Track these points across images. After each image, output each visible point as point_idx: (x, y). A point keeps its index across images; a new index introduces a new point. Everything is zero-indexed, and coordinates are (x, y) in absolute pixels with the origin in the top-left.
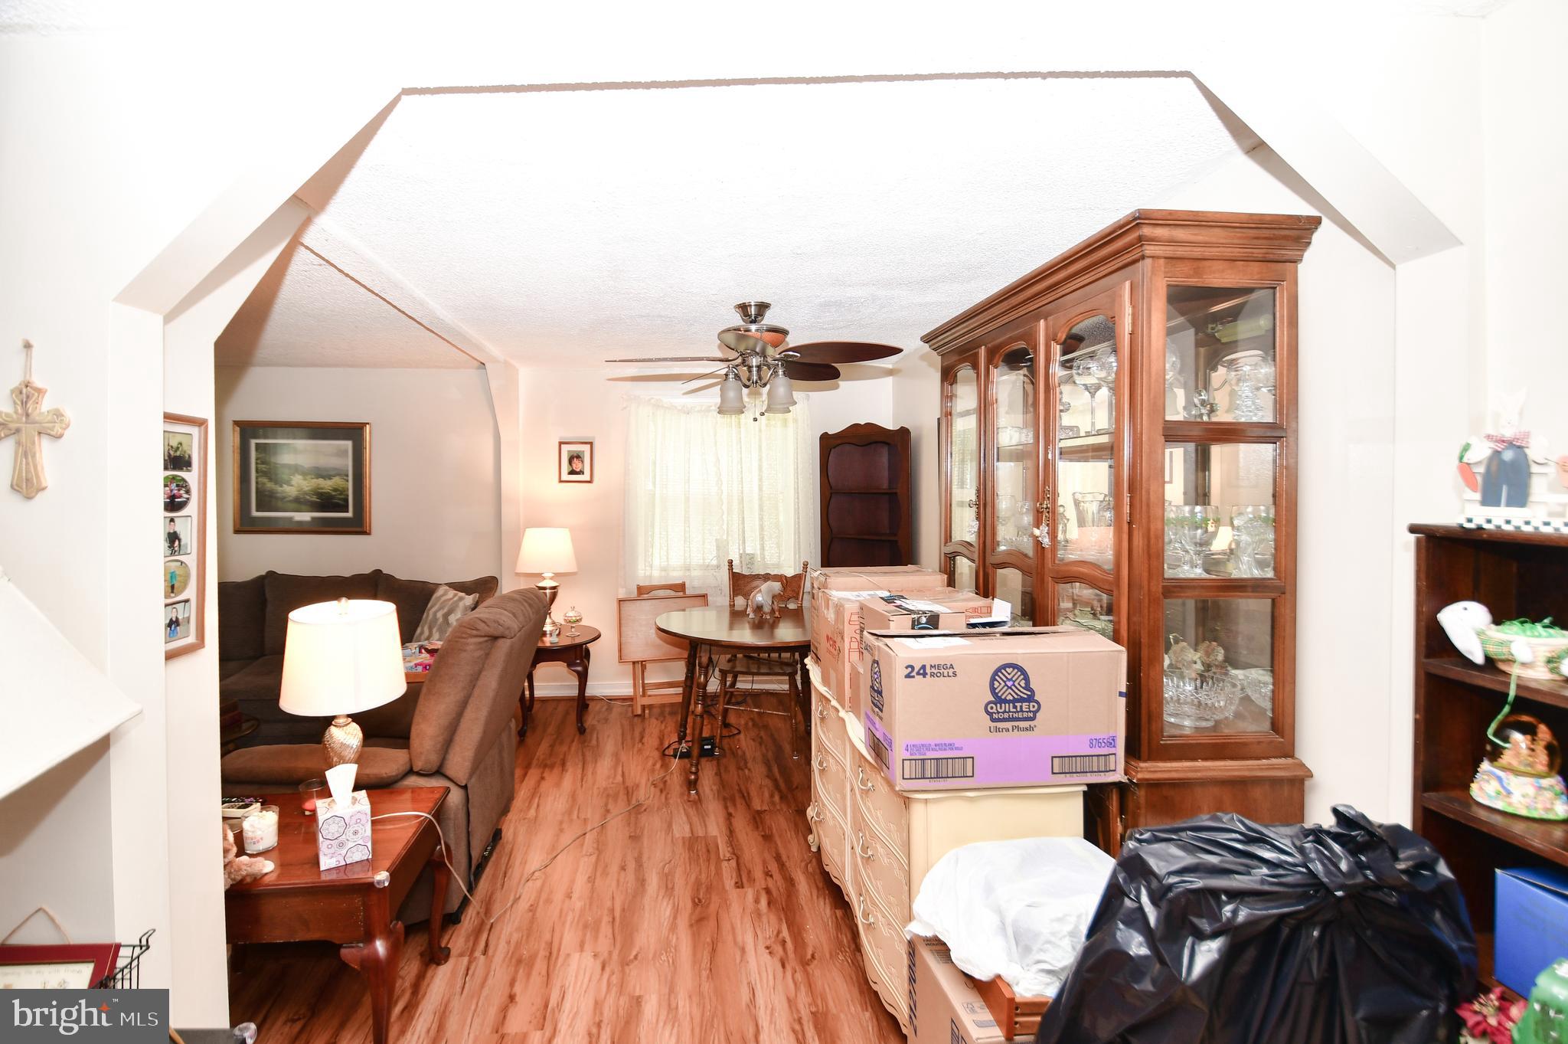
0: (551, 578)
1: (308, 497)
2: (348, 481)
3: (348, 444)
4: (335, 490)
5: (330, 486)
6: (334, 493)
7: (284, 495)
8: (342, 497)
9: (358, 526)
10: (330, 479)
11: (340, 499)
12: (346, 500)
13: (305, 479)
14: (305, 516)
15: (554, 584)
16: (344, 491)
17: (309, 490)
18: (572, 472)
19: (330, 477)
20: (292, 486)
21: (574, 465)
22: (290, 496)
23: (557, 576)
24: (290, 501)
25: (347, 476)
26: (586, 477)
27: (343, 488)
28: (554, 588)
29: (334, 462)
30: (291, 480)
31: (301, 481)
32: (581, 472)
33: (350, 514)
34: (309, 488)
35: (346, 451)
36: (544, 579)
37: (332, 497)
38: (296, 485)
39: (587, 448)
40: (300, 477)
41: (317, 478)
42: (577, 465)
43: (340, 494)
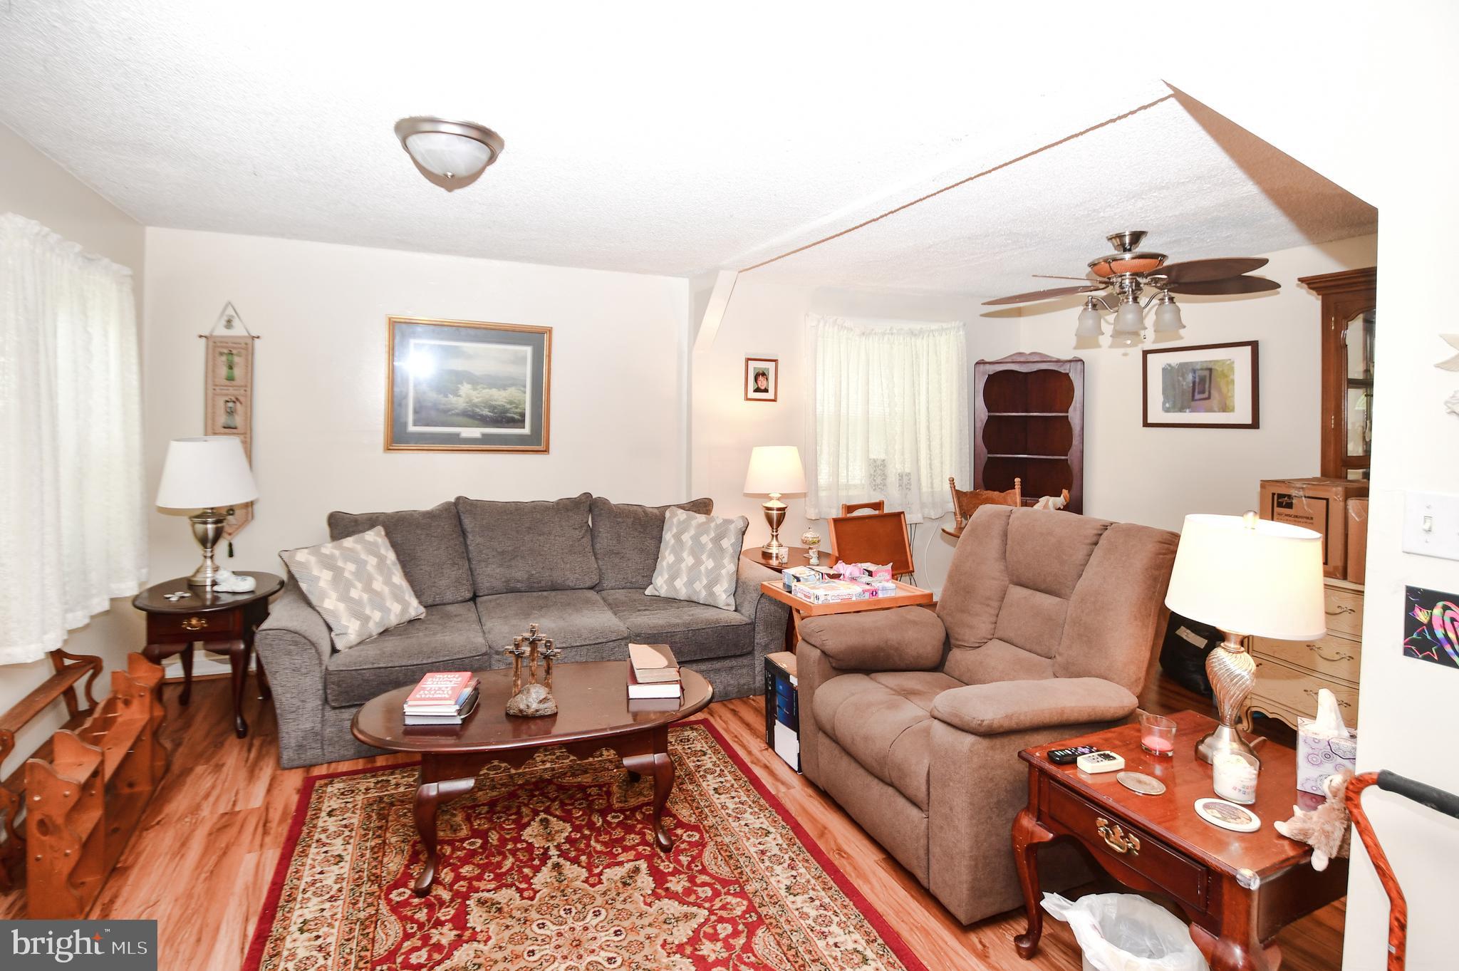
0: (779, 499)
1: (478, 410)
2: (525, 393)
3: (528, 351)
4: (511, 403)
5: (505, 397)
6: (509, 406)
7: (449, 406)
8: (518, 410)
9: (537, 442)
10: (505, 389)
11: (516, 413)
12: (523, 415)
13: (475, 389)
14: (475, 432)
15: (782, 505)
16: (518, 404)
17: (480, 402)
18: (757, 390)
19: (504, 387)
20: (459, 396)
21: (760, 383)
22: (456, 409)
23: (784, 497)
24: (458, 415)
25: (525, 387)
26: (770, 395)
27: (519, 401)
28: (783, 509)
29: (512, 370)
30: (458, 389)
31: (471, 391)
32: (766, 391)
33: (526, 430)
34: (479, 400)
35: (525, 359)
36: (771, 499)
37: (507, 411)
38: (464, 395)
39: (771, 366)
40: (469, 386)
41: (490, 388)
42: (762, 381)
43: (516, 408)
